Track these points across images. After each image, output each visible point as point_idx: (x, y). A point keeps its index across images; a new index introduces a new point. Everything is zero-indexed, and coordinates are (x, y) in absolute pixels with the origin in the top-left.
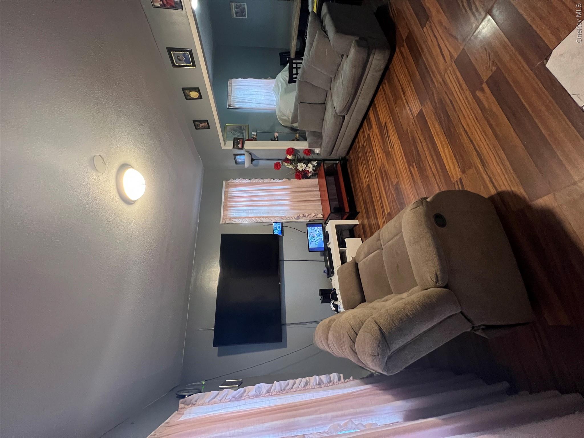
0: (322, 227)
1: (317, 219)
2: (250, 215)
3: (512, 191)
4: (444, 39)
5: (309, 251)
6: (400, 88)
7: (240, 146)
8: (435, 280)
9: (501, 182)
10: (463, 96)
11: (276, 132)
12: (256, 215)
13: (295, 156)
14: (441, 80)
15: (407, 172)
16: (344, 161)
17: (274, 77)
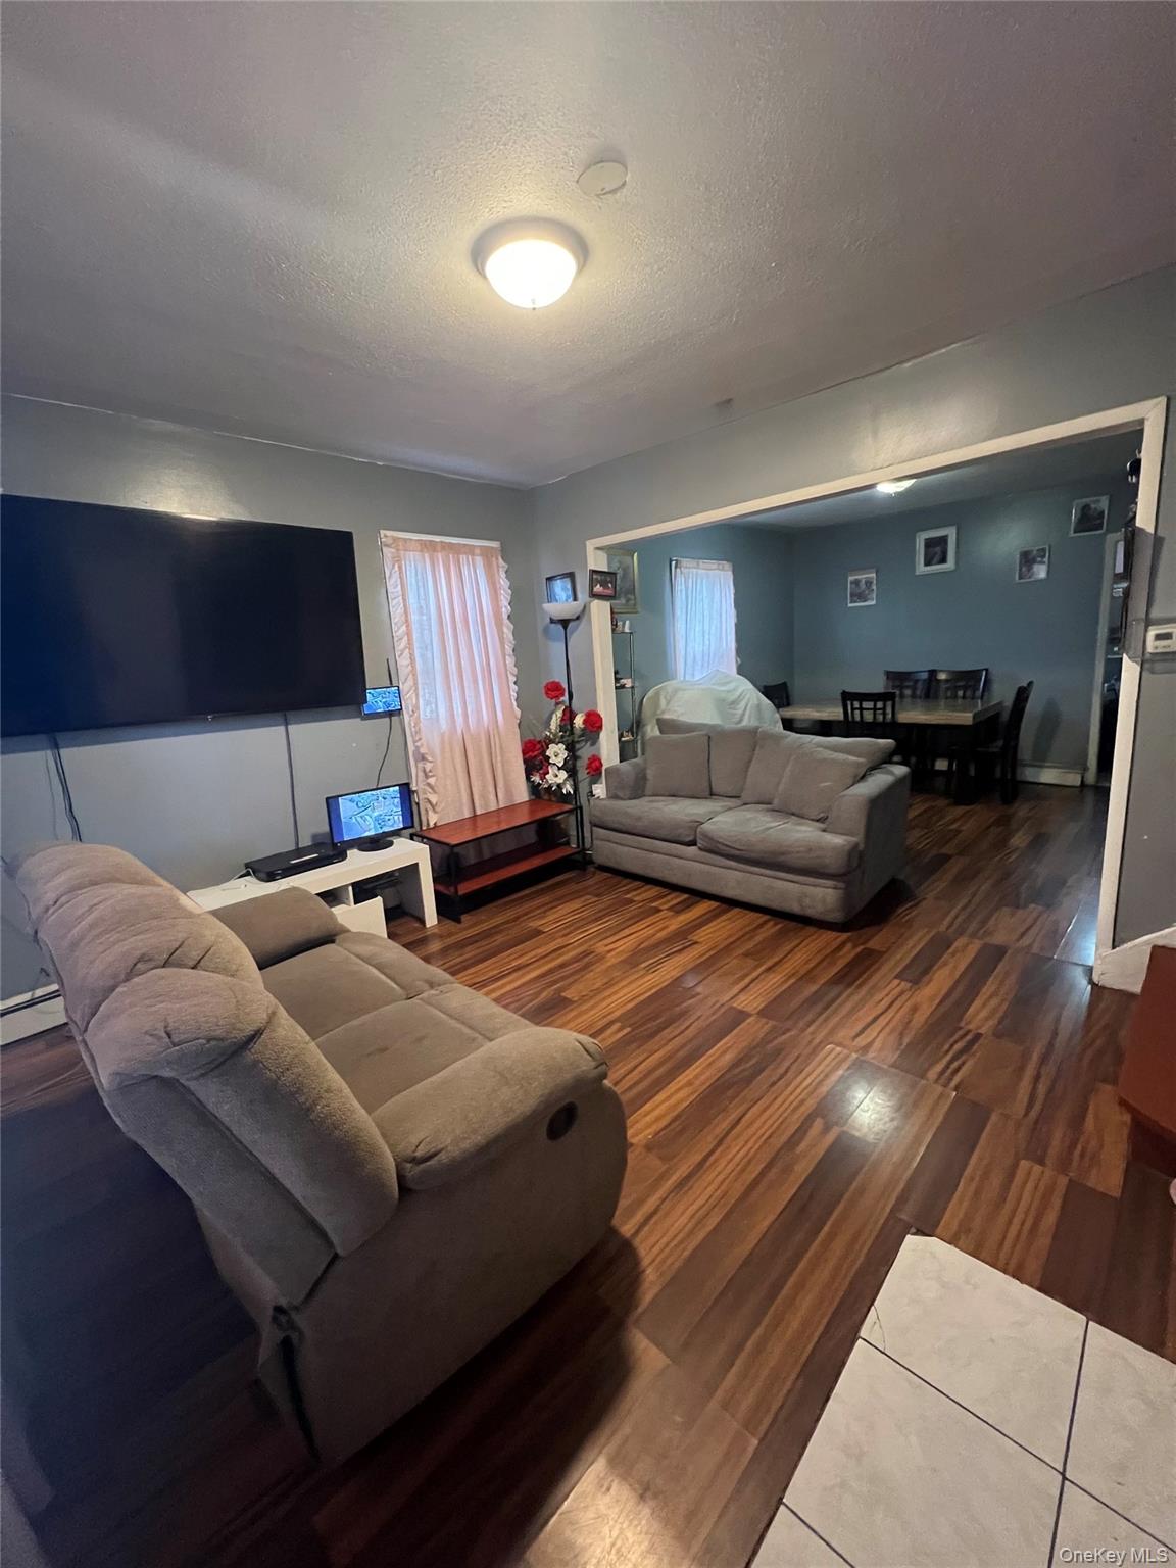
0: (402, 826)
1: (423, 812)
2: (414, 617)
3: (644, 1271)
4: (891, 1025)
5: (327, 799)
6: (776, 959)
7: (598, 588)
8: (418, 1154)
9: (653, 1240)
10: (804, 1094)
11: (633, 682)
12: (415, 636)
13: (582, 736)
14: (817, 1041)
15: (605, 1017)
16: (580, 863)
17: (741, 670)
